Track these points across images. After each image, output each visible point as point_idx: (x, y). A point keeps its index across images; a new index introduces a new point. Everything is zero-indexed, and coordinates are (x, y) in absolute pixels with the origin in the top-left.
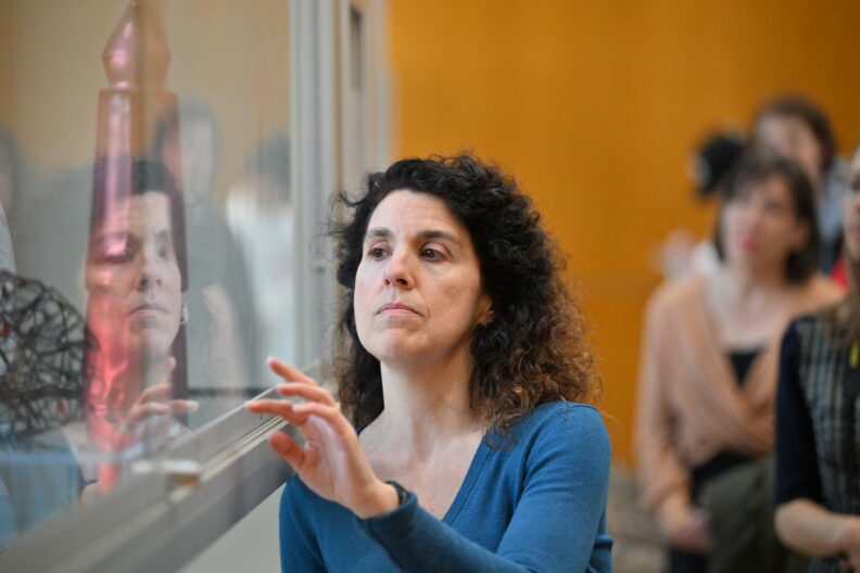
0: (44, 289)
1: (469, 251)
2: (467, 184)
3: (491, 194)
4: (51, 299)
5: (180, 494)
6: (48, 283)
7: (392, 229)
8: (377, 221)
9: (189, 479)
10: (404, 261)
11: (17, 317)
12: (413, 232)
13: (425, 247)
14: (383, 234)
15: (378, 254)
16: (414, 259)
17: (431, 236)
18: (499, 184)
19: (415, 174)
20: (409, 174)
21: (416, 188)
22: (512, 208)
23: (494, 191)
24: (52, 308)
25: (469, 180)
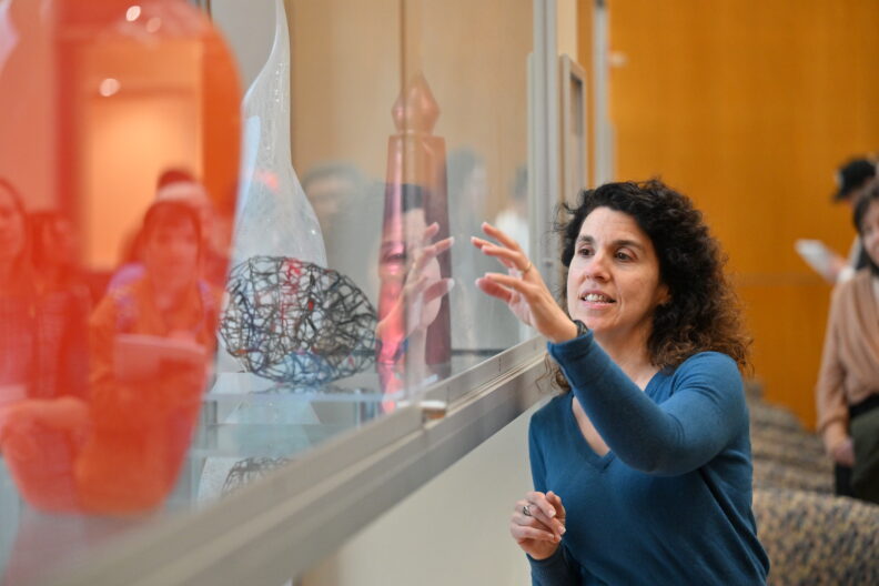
0: (340, 278)
1: (651, 255)
2: (652, 206)
3: (668, 215)
4: (345, 284)
5: (431, 424)
6: (342, 274)
7: (595, 237)
8: (586, 230)
9: (440, 413)
10: (602, 263)
11: (322, 296)
12: (610, 241)
13: (617, 251)
14: (588, 240)
15: (587, 253)
16: (609, 261)
17: (623, 244)
18: (676, 206)
19: (613, 197)
20: (610, 196)
21: (614, 208)
22: (684, 224)
23: (671, 211)
24: (345, 290)
25: (653, 203)
